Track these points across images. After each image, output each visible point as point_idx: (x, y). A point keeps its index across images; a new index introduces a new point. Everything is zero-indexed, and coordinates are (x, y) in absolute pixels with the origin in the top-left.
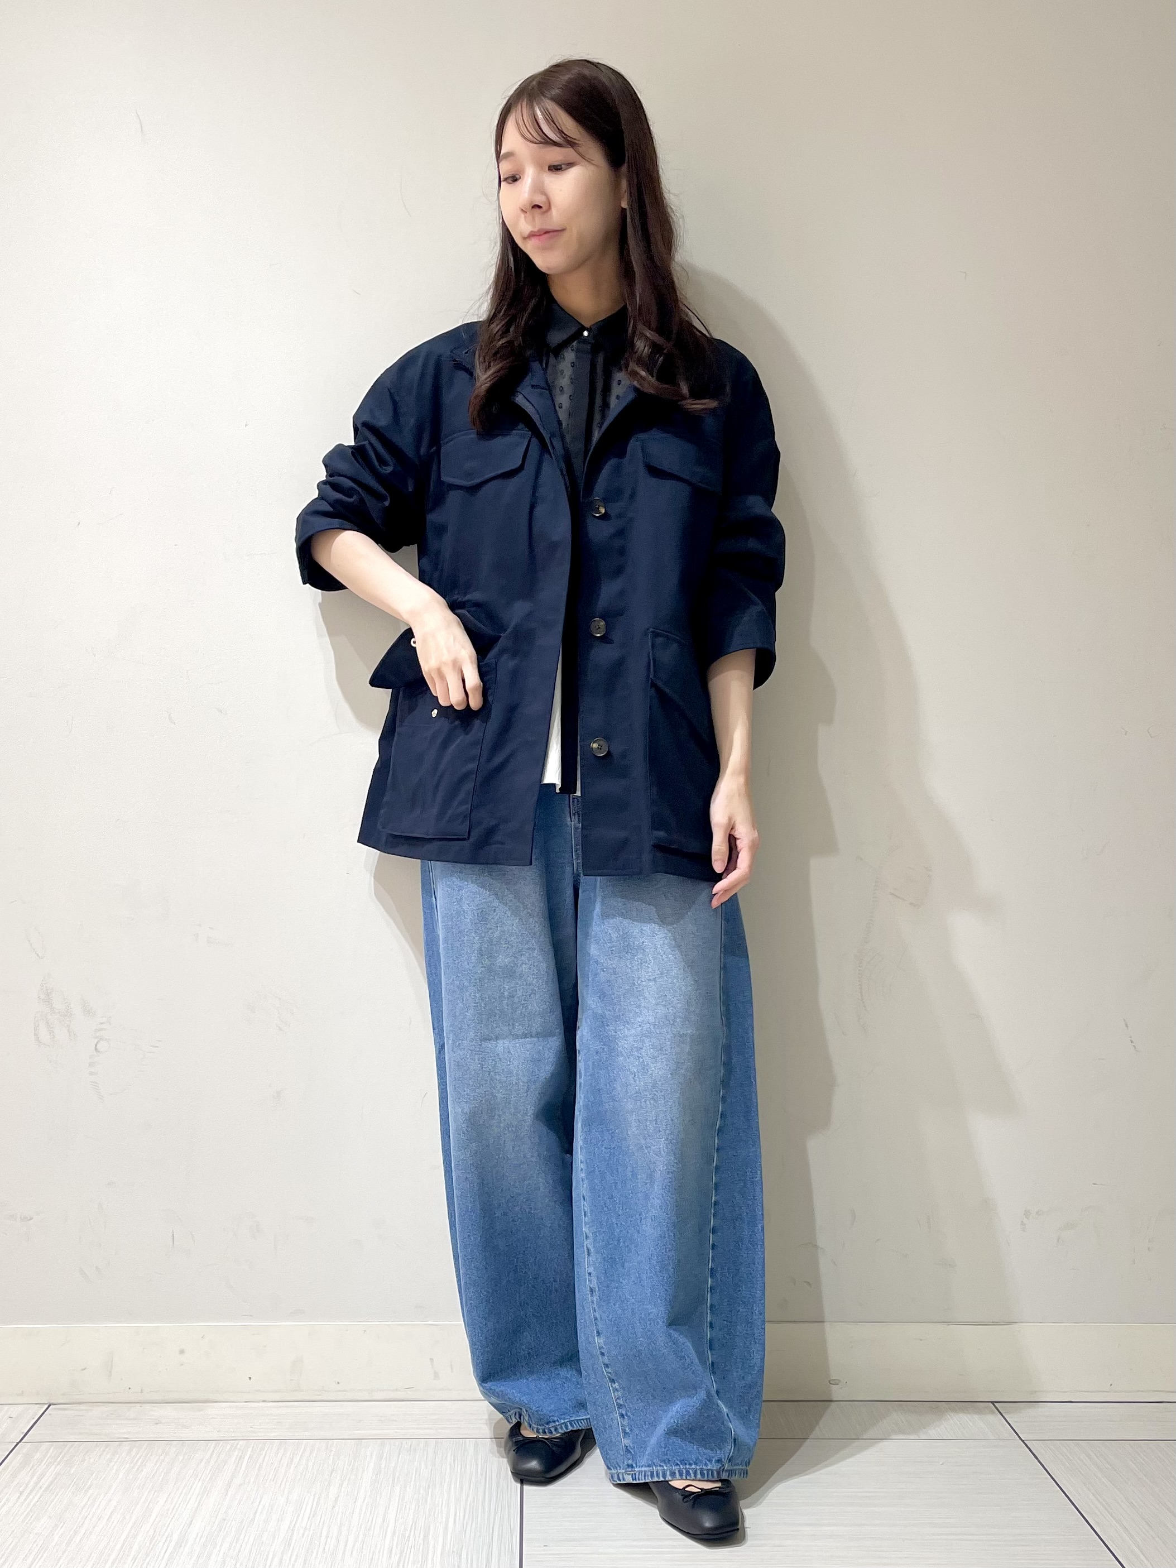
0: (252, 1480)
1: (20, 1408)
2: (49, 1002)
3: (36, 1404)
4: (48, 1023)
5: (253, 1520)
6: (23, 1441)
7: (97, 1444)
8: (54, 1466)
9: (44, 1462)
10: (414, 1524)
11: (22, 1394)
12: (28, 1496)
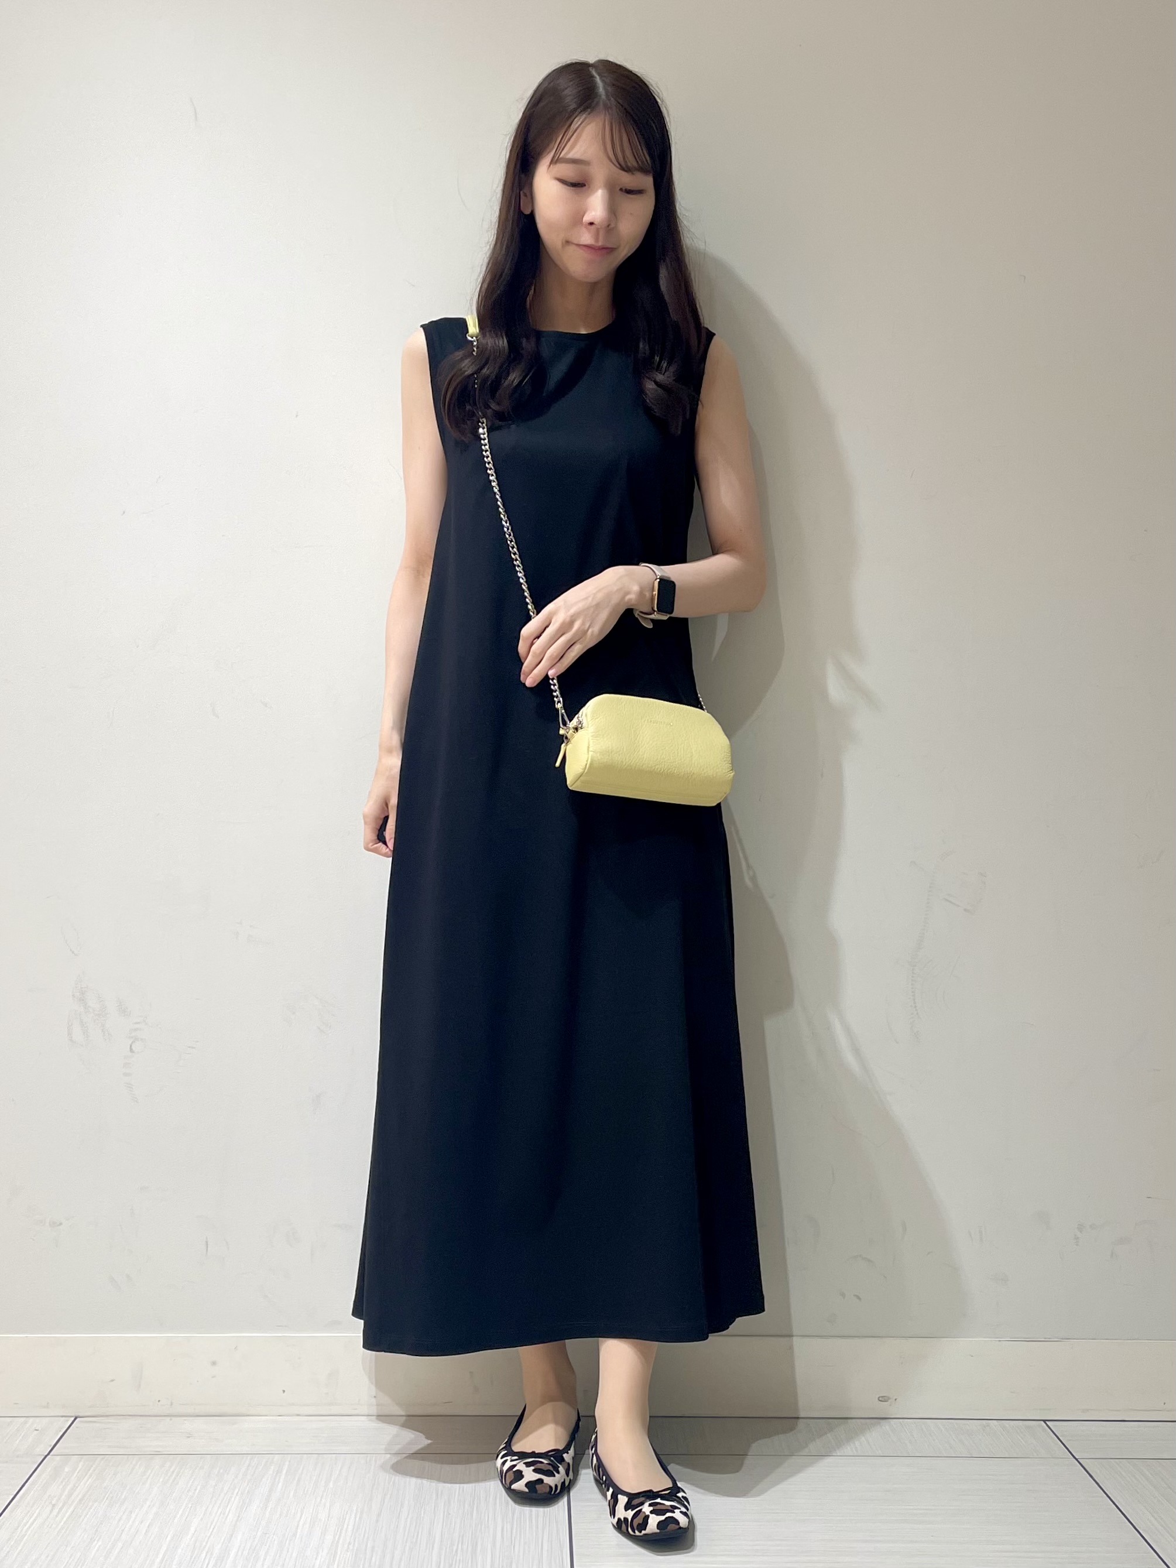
0: (292, 1494)
1: (45, 1420)
2: (83, 1000)
3: (62, 1416)
4: (82, 1022)
5: (295, 1535)
6: (51, 1454)
7: (128, 1458)
8: (86, 1478)
9: (75, 1475)
10: (460, 1539)
11: (47, 1406)
12: (61, 1509)
